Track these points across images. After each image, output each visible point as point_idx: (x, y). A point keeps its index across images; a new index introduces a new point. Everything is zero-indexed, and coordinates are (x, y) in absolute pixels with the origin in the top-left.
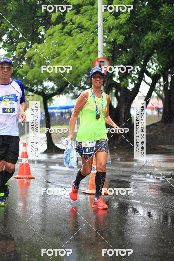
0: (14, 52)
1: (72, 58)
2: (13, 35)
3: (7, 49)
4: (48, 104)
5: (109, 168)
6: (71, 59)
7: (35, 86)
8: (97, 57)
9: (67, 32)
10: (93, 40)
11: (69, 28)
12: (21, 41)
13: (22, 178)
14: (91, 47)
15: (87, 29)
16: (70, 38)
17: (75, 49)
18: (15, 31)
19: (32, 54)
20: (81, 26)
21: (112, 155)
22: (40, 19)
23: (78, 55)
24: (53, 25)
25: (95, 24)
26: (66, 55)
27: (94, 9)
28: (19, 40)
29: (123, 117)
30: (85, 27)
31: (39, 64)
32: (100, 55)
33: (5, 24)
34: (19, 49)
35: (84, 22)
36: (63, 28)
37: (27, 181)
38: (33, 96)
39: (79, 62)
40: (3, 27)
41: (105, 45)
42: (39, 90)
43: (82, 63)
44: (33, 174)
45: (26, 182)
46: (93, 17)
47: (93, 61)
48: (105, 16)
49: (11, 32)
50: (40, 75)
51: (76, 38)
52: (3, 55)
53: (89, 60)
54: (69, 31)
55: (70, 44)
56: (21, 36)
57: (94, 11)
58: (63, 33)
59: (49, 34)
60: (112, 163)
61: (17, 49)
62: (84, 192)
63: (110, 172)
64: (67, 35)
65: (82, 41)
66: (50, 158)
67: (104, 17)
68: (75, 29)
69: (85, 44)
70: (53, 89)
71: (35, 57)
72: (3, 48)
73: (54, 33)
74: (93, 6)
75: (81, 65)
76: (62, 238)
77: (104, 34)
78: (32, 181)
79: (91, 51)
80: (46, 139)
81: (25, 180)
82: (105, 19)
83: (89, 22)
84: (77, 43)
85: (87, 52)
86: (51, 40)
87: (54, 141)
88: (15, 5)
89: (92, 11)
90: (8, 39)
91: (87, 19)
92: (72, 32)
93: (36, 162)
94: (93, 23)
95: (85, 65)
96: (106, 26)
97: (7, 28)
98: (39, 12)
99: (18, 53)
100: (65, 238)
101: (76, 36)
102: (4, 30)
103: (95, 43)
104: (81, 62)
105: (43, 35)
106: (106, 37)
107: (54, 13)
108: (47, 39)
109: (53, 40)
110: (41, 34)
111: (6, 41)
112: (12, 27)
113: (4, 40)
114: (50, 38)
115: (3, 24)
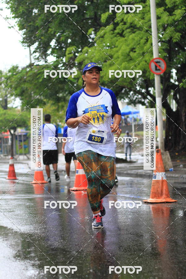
0: (63, 58)
1: (126, 60)
2: (61, 40)
3: (56, 55)
5: (171, 175)
6: (124, 62)
8: (152, 58)
9: (118, 33)
10: (147, 40)
11: (121, 29)
12: (71, 46)
13: (80, 190)
14: (145, 48)
15: (140, 29)
16: (123, 39)
17: (128, 50)
18: (63, 35)
19: (83, 59)
20: (133, 26)
21: (174, 162)
22: (90, 21)
23: (132, 57)
24: (104, 27)
25: (148, 23)
26: (118, 57)
27: (147, 7)
28: (68, 45)
29: (184, 120)
30: (138, 26)
32: (155, 55)
33: (52, 28)
34: (69, 54)
35: (136, 21)
36: (114, 29)
37: (85, 193)
39: (134, 64)
40: (51, 31)
41: (160, 44)
43: (137, 65)
45: (83, 194)
46: (146, 15)
47: (148, 62)
48: (159, 14)
49: (59, 37)
51: (129, 38)
52: (52, 62)
53: (144, 61)
54: (120, 32)
55: (122, 45)
56: (69, 41)
57: (146, 8)
58: (115, 34)
59: (100, 36)
60: (174, 170)
61: (67, 54)
62: (145, 201)
63: (173, 180)
64: (119, 36)
65: (135, 41)
67: (157, 15)
68: (127, 29)
69: (138, 45)
71: (86, 61)
72: (52, 55)
73: (104, 35)
74: (145, 4)
75: (135, 67)
76: (125, 249)
77: (158, 33)
79: (146, 51)
81: (82, 192)
82: (159, 16)
83: (142, 21)
84: (130, 44)
85: (141, 52)
86: (102, 42)
89: (144, 8)
90: (56, 45)
91: (139, 18)
92: (124, 33)
94: (146, 21)
95: (140, 67)
96: (160, 24)
97: (55, 32)
98: (87, 14)
99: (68, 58)
100: (128, 249)
101: (128, 36)
102: (52, 35)
103: (149, 42)
104: (135, 64)
105: (93, 38)
106: (161, 36)
107: (104, 14)
108: (97, 41)
109: (104, 43)
110: (91, 37)
111: (54, 47)
112: (60, 32)
113: (52, 46)
114: (101, 40)
115: (50, 29)
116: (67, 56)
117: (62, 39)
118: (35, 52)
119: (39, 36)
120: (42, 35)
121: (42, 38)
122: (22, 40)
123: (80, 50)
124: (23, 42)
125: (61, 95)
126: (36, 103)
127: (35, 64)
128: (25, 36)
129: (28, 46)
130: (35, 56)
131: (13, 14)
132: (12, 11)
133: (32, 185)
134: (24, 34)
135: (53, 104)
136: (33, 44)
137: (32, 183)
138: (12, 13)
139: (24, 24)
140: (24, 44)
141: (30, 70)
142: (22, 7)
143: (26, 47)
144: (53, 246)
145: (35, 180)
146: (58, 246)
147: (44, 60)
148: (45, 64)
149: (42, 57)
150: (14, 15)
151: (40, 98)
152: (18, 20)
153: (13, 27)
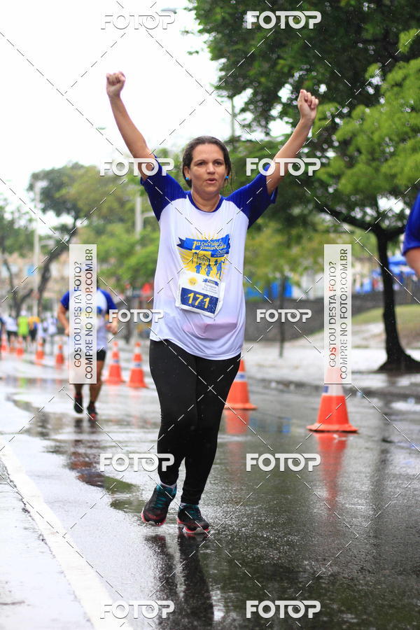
3: (291, 120)
4: (389, 254)
7: (357, 210)
12: (326, 101)
13: (328, 431)
18: (310, 76)
19: (352, 133)
22: (371, 47)
24: (404, 61)
31: (370, 157)
33: (285, 60)
37: (340, 439)
38: (352, 233)
40: (282, 68)
42: (368, 219)
44: (354, 423)
45: (336, 441)
49: (301, 79)
50: (370, 183)
52: (282, 135)
59: (393, 83)
66: (392, 383)
70: (401, 216)
71: (359, 139)
72: (282, 119)
73: (405, 79)
78: (351, 439)
80: (384, 337)
81: (336, 436)
87: (403, 342)
90: (293, 96)
93: (359, 394)
97: (291, 69)
98: (367, 30)
99: (317, 130)
102: (283, 73)
105: (376, 85)
107: (407, 33)
108: (388, 94)
109: (403, 98)
110: (372, 83)
111: (288, 102)
112: (304, 68)
113: (284, 100)
114: (395, 92)
115: (281, 62)
117: (307, 84)
118: (243, 110)
119: (256, 75)
120: (262, 74)
121: (263, 80)
122: (218, 84)
123: (345, 110)
125: (296, 211)
127: (243, 139)
128: (223, 73)
129: (228, 97)
130: (245, 119)
131: (199, 24)
132: (198, 17)
134: (221, 70)
135: (279, 231)
136: (239, 93)
138: (198, 21)
139: (222, 48)
140: (220, 92)
142: (222, 8)
143: (225, 99)
146: (276, 560)
147: (264, 130)
148: (267, 139)
149: (259, 122)
150: (201, 27)
152: (211, 39)
153: (197, 52)
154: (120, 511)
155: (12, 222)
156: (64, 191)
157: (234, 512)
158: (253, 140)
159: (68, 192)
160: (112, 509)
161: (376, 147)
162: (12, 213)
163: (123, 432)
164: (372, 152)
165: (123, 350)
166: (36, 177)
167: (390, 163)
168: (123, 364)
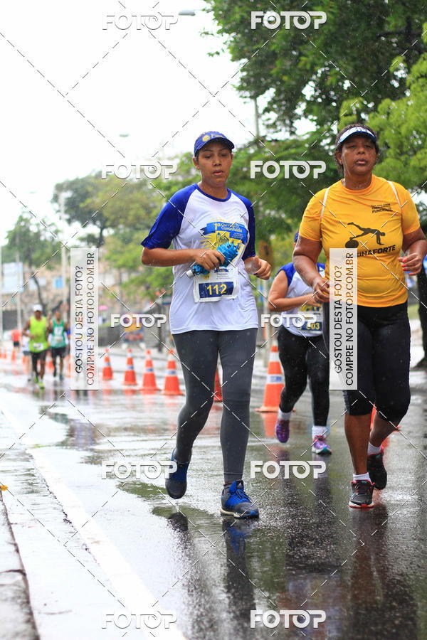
0: (332, 123)
2: (328, 83)
3: (315, 118)
12: (351, 97)
18: (333, 72)
19: (379, 127)
22: (394, 40)
28: (345, 95)
31: (398, 151)
33: (307, 57)
34: (346, 115)
40: (305, 65)
49: (325, 75)
52: (308, 133)
59: (418, 75)
61: (341, 114)
71: (386, 133)
72: (306, 117)
88: (331, 10)
90: (317, 94)
97: (313, 65)
98: (389, 23)
102: (307, 71)
105: (402, 79)
108: (413, 86)
110: (397, 76)
111: (312, 99)
112: (326, 64)
113: (308, 98)
114: (421, 84)
115: (303, 58)
116: (343, 119)
117: (331, 80)
118: (267, 110)
119: (278, 73)
120: (285, 72)
121: (285, 78)
122: (239, 84)
123: (370, 105)
124: (241, 88)
126: (268, 228)
127: (268, 139)
128: (245, 73)
129: (251, 97)
130: (269, 119)
131: (218, 24)
132: (217, 17)
133: (259, 416)
134: (243, 70)
136: (263, 93)
137: (258, 411)
138: (217, 22)
139: (243, 47)
140: (242, 92)
141: (256, 152)
142: (240, 7)
143: (248, 100)
144: (313, 559)
145: (266, 405)
146: (323, 559)
147: (288, 129)
148: (293, 138)
149: (284, 121)
150: (220, 27)
151: (277, 216)
152: (231, 39)
153: (218, 53)
154: (163, 518)
155: (38, 235)
156: (88, 201)
157: (278, 514)
158: (278, 139)
159: (93, 202)
160: (154, 516)
161: (404, 140)
162: (38, 225)
163: (161, 440)
164: (400, 146)
165: (157, 359)
166: (60, 188)
167: (419, 155)
168: (157, 373)
